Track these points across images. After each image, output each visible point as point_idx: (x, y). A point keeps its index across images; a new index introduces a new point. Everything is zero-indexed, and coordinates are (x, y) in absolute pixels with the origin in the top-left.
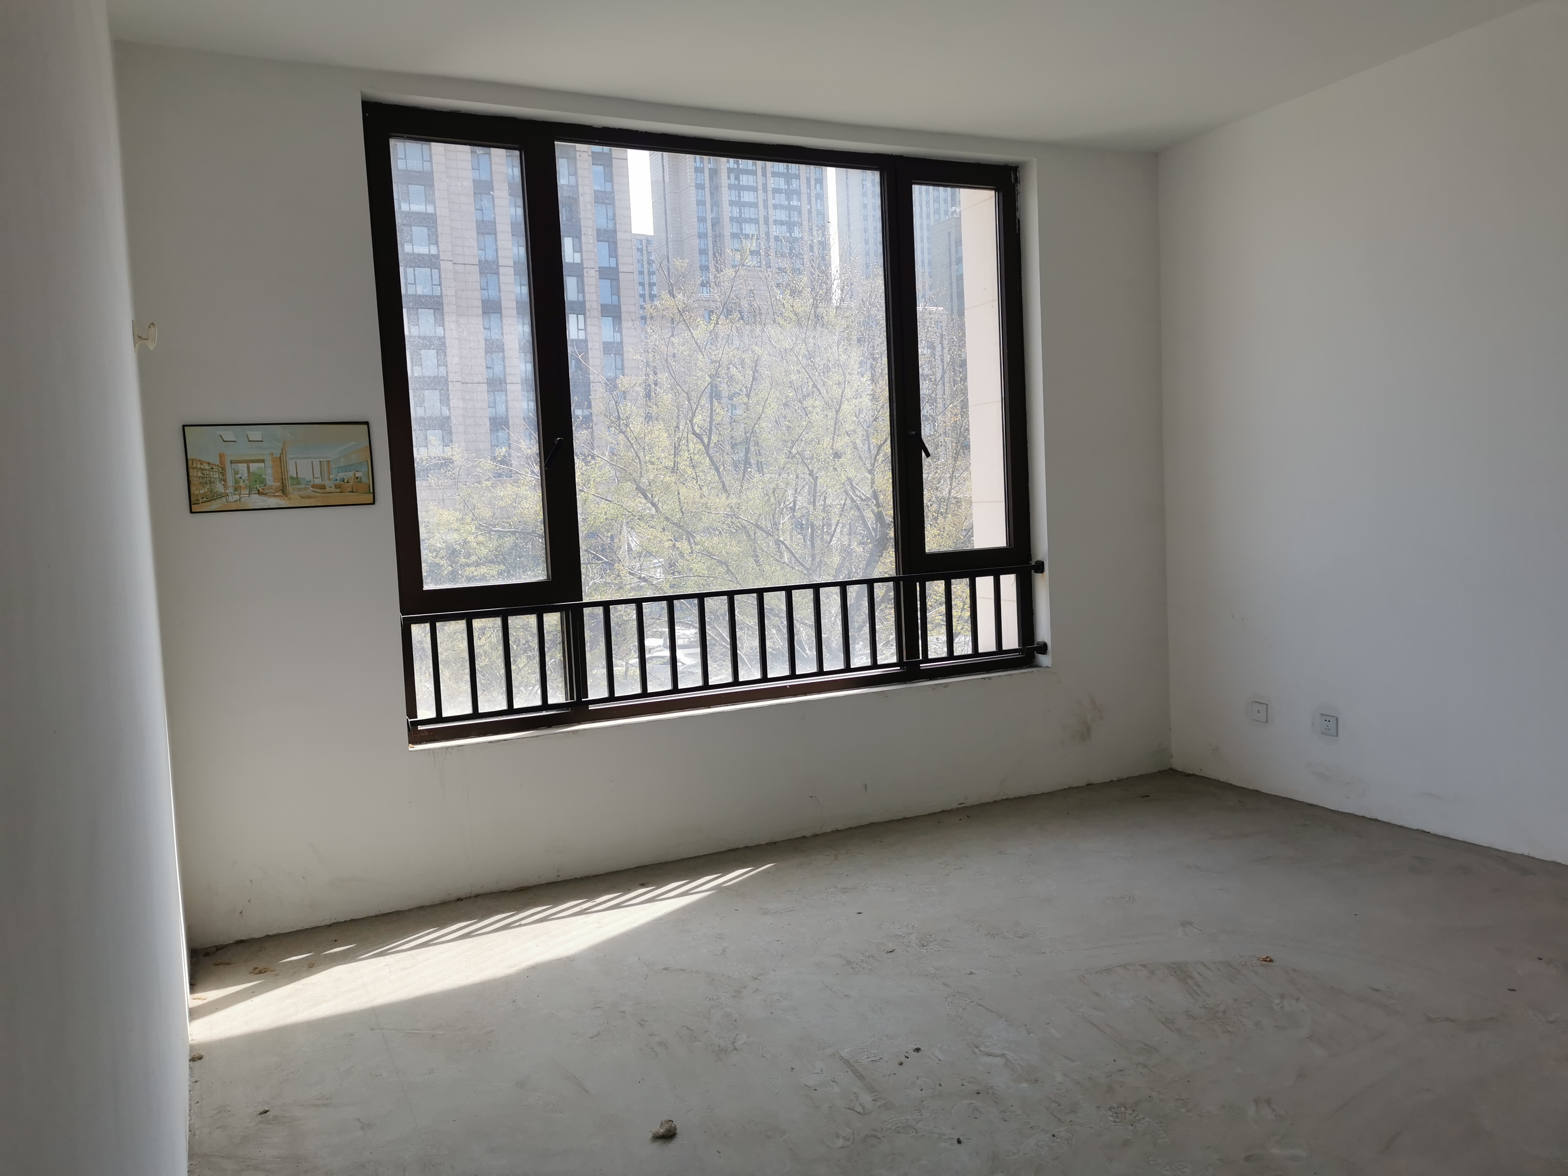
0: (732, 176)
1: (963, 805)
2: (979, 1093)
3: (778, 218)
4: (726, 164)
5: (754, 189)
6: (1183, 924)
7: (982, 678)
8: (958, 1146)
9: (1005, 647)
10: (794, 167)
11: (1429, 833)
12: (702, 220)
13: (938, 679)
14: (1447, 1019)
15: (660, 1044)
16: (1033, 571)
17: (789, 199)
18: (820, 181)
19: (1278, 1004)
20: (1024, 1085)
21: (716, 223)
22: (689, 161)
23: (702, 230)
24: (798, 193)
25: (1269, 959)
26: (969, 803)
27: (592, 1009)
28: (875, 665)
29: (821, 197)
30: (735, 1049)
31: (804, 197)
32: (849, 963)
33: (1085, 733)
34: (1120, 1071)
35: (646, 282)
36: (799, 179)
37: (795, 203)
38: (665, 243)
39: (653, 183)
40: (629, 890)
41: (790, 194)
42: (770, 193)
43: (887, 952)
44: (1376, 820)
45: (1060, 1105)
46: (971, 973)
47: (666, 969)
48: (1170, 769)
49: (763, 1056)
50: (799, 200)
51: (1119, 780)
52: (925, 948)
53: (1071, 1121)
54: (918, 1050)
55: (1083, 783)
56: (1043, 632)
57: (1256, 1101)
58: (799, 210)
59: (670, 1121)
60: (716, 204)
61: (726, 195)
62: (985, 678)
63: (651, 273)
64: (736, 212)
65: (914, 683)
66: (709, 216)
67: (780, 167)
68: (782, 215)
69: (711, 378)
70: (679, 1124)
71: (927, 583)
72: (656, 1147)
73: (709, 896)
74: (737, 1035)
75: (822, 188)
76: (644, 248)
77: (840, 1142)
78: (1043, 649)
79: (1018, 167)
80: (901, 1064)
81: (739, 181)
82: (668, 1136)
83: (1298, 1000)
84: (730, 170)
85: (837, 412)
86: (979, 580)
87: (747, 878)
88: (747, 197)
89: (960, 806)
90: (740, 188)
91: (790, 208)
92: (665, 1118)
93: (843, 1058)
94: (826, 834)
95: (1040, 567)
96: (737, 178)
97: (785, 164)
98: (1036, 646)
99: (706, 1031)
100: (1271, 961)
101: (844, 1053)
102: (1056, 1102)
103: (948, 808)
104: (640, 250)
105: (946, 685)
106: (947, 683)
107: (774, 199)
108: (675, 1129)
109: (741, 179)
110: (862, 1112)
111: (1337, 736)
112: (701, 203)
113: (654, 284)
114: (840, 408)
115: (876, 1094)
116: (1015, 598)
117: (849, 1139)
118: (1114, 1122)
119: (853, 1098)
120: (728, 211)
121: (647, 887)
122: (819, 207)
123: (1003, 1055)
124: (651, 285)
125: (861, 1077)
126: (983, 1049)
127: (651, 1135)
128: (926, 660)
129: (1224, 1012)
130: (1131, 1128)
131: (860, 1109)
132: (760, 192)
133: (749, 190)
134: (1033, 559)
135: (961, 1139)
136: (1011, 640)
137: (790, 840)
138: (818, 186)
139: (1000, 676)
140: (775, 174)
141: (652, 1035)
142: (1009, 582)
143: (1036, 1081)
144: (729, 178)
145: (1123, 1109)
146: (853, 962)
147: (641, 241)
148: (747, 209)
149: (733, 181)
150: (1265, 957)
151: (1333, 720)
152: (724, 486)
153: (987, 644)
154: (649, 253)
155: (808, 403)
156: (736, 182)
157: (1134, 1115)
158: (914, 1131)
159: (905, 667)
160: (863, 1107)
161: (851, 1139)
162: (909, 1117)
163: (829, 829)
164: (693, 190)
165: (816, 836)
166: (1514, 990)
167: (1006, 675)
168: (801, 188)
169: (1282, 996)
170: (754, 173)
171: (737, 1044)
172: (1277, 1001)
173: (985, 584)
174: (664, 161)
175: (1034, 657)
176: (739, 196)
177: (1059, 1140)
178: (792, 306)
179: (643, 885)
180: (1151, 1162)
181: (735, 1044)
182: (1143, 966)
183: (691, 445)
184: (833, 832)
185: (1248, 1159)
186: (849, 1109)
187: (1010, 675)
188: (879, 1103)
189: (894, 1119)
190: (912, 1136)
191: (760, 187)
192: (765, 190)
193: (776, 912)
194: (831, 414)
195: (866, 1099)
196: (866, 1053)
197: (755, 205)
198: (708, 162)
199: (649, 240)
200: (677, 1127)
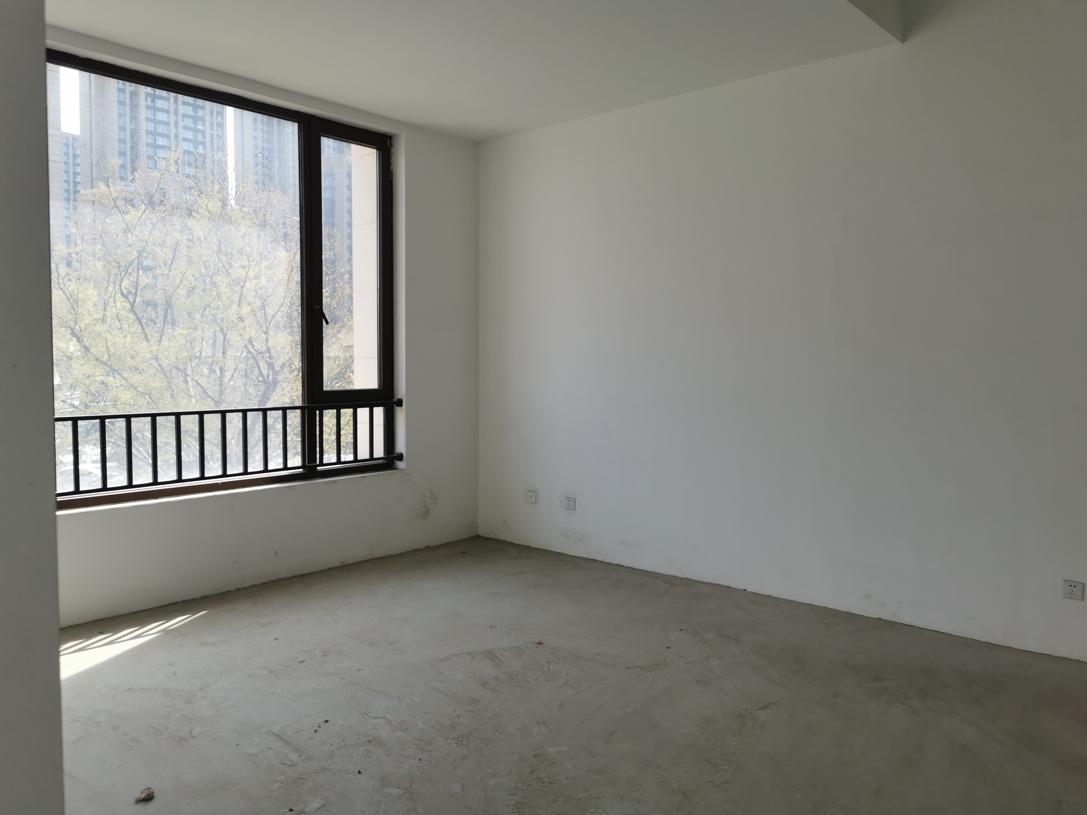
0: (149, 99)
1: (344, 564)
2: (370, 742)
3: (186, 136)
4: (144, 90)
5: (167, 112)
6: (490, 627)
7: (360, 477)
8: (359, 775)
9: (375, 456)
10: (200, 102)
11: (623, 566)
12: (122, 128)
13: (329, 478)
14: (637, 667)
15: (132, 740)
16: (395, 405)
17: (195, 123)
18: (221, 114)
19: (547, 668)
20: (399, 733)
21: (134, 133)
22: (113, 84)
23: (122, 137)
24: (203, 120)
25: (540, 643)
26: (348, 562)
27: (71, 723)
28: (285, 468)
29: (221, 126)
30: (192, 737)
31: (208, 124)
32: (272, 672)
33: (425, 514)
34: (458, 716)
35: (71, 170)
36: (204, 110)
37: (200, 127)
38: (89, 142)
39: (82, 94)
40: (90, 638)
41: (196, 120)
42: (180, 117)
43: (300, 662)
44: (595, 560)
45: (422, 741)
46: (359, 670)
47: (130, 689)
48: (477, 535)
49: (214, 739)
50: (204, 125)
51: (446, 544)
52: (326, 657)
53: (430, 750)
54: (327, 721)
55: (423, 546)
56: (401, 446)
57: (538, 723)
58: (203, 133)
59: (149, 788)
60: (134, 118)
61: (143, 113)
62: (362, 477)
63: (75, 165)
64: (151, 127)
65: (313, 480)
66: (129, 127)
67: (190, 99)
68: (189, 135)
69: (138, 253)
70: (156, 790)
71: (324, 411)
72: (141, 807)
73: (158, 637)
74: (193, 728)
75: (222, 119)
76: (70, 144)
77: (278, 785)
78: (400, 457)
79: (392, 136)
80: (316, 731)
81: (155, 103)
82: (148, 798)
83: (557, 664)
84: (147, 94)
85: (242, 287)
86: (359, 410)
87: (187, 622)
88: (161, 117)
89: (342, 564)
90: (155, 109)
91: (195, 131)
92: (144, 787)
93: (274, 733)
94: (245, 589)
95: (400, 403)
96: (153, 101)
97: (193, 98)
98: (395, 455)
99: (168, 728)
100: (542, 643)
101: (275, 730)
102: (420, 740)
103: (334, 565)
104: (67, 145)
105: (335, 482)
106: (336, 480)
107: (183, 121)
108: (153, 793)
109: (156, 102)
110: (291, 764)
111: (575, 510)
112: (120, 115)
113: (79, 174)
114: (244, 285)
115: (300, 752)
116: (382, 423)
117: (284, 783)
118: (457, 746)
119: (284, 757)
120: (144, 126)
121: (105, 634)
122: (220, 133)
123: (384, 717)
124: (75, 174)
125: (288, 743)
126: (370, 715)
127: (134, 800)
128: (322, 464)
129: (517, 675)
130: (467, 748)
131: (290, 763)
132: (172, 115)
133: (163, 112)
134: (395, 397)
135: (361, 770)
136: (379, 452)
137: (218, 594)
138: (219, 117)
139: (371, 476)
140: (184, 103)
141: (125, 734)
142: (379, 412)
143: (406, 730)
144: (146, 100)
145: (461, 738)
146: (275, 671)
147: (68, 138)
148: (160, 126)
149: (149, 102)
150: (538, 642)
151: (573, 501)
152: (146, 336)
153: (363, 453)
154: (74, 149)
155: (218, 279)
156: (152, 104)
157: (468, 741)
158: (329, 771)
159: (307, 469)
160: (292, 761)
161: (285, 782)
162: (324, 763)
163: (247, 584)
164: (115, 106)
165: (238, 590)
166: (670, 648)
167: (376, 475)
168: (206, 116)
169: (549, 663)
170: (168, 99)
171: (193, 734)
172: (546, 666)
173: (363, 413)
174: (92, 78)
175: (394, 463)
176: (155, 115)
177: (423, 762)
178: (207, 206)
179: (102, 633)
180: (481, 766)
181: (192, 734)
182: (468, 654)
183: (118, 304)
184: (251, 587)
185: (535, 756)
186: (282, 764)
187: (378, 475)
188: (303, 758)
189: (314, 766)
190: (328, 774)
191: (172, 111)
192: (176, 113)
193: (212, 644)
194: (237, 288)
195: (294, 756)
196: (290, 728)
197: (168, 124)
198: (129, 87)
199: (75, 139)
200: (155, 791)
